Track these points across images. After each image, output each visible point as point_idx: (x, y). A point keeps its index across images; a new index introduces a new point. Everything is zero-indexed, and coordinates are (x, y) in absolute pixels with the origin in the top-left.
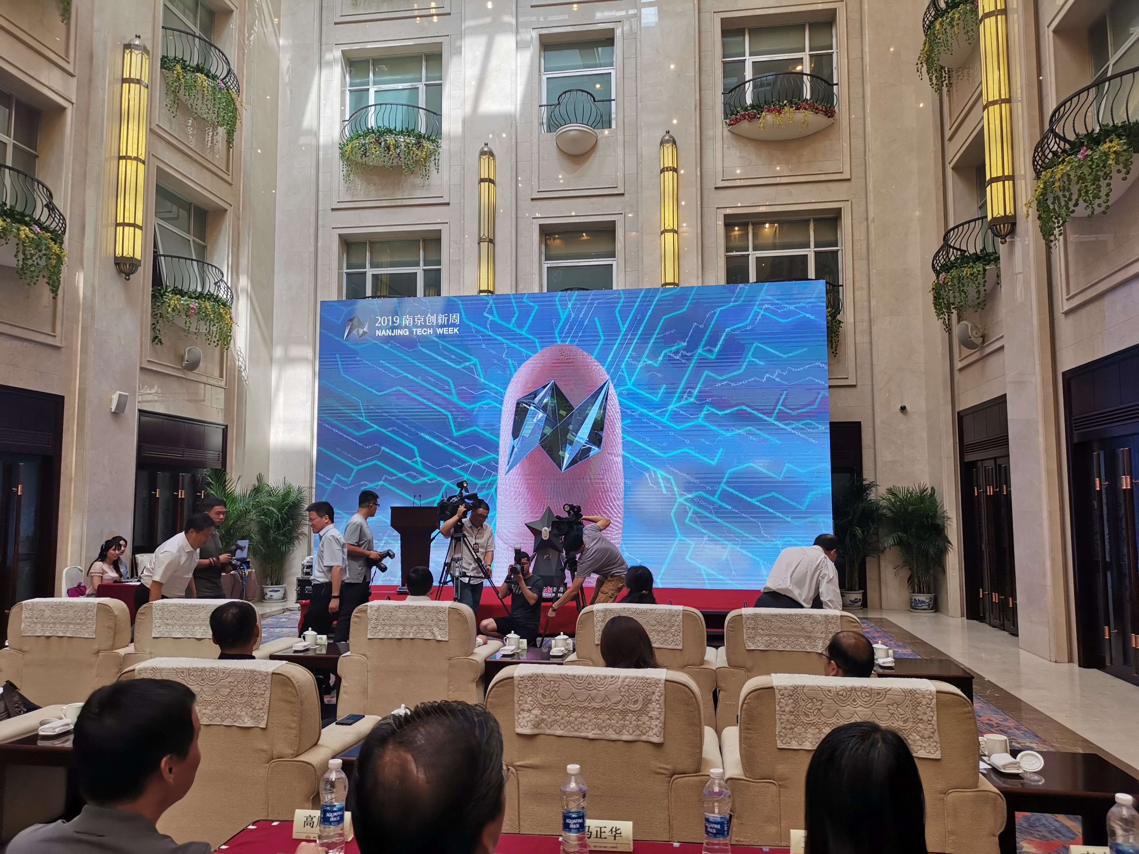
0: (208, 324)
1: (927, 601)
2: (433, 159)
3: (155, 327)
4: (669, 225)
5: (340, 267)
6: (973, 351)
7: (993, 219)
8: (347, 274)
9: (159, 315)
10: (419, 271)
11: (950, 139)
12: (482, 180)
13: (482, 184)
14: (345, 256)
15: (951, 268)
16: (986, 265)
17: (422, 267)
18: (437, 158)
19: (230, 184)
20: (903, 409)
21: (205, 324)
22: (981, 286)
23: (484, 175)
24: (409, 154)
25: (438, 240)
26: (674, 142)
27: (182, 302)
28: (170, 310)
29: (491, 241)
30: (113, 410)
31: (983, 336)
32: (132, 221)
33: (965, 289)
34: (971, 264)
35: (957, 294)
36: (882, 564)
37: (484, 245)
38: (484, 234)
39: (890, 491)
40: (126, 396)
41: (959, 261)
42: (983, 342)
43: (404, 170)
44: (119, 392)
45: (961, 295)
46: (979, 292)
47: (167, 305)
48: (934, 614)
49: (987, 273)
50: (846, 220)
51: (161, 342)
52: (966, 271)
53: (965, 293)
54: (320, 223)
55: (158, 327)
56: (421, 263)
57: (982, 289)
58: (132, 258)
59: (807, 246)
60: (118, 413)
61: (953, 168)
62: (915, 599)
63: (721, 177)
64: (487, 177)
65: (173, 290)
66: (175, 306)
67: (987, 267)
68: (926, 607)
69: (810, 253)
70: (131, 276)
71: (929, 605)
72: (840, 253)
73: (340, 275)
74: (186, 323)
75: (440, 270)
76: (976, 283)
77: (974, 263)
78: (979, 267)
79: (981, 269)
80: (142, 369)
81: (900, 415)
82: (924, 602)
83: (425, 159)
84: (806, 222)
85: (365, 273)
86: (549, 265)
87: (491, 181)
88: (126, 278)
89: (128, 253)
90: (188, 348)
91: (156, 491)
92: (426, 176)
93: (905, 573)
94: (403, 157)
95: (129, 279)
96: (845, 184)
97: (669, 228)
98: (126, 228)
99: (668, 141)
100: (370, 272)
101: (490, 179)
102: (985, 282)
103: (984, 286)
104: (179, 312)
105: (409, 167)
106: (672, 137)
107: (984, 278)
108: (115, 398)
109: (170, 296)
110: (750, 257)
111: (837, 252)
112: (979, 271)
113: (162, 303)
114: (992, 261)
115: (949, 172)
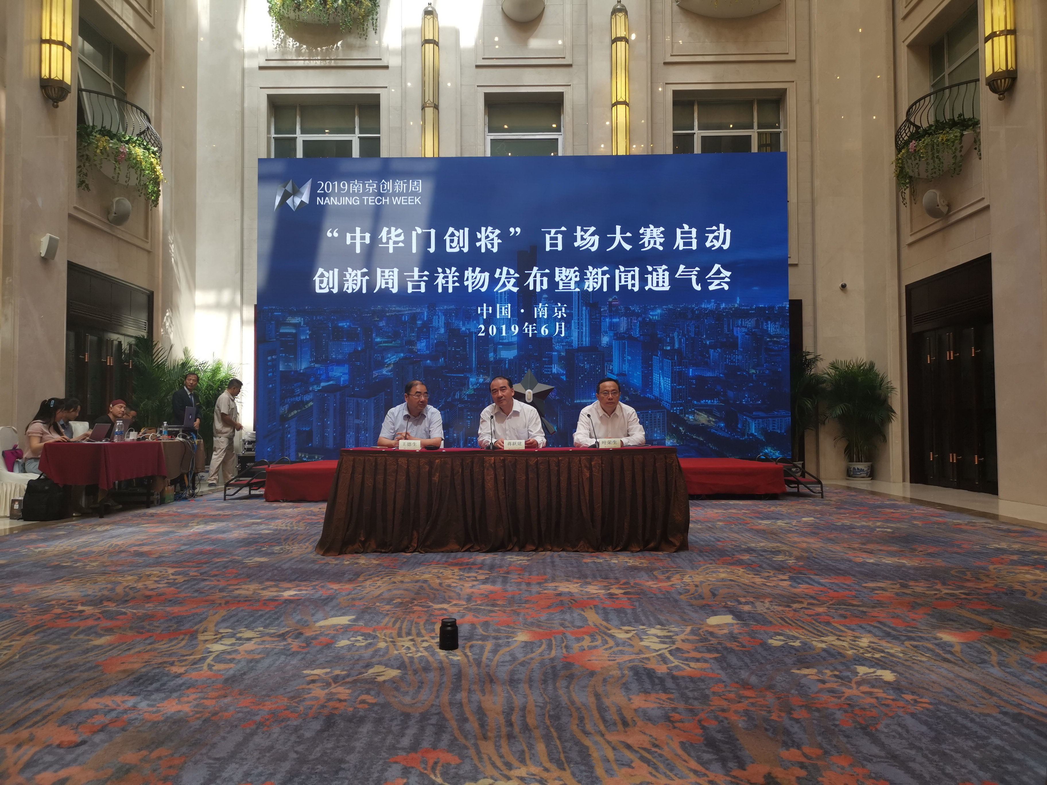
0: (139, 173)
1: (865, 469)
2: (370, 18)
3: (80, 171)
4: (622, 96)
5: (269, 132)
6: (937, 220)
7: (994, 73)
8: (276, 139)
9: (85, 157)
10: (355, 139)
11: (905, 18)
12: (427, 41)
13: (427, 45)
14: (273, 120)
15: (923, 136)
16: (963, 130)
17: (357, 134)
18: (375, 17)
19: (152, 27)
20: (844, 286)
21: (136, 172)
22: (958, 151)
23: (429, 36)
24: (346, 9)
25: (376, 106)
26: (626, 13)
27: (111, 145)
28: (98, 151)
29: (436, 107)
30: (43, 255)
31: (949, 206)
32: (60, 39)
33: (940, 155)
34: (948, 130)
35: (931, 161)
36: (821, 436)
37: (429, 111)
38: (429, 97)
39: (834, 366)
40: (57, 240)
41: (933, 128)
42: (949, 211)
43: (341, 26)
44: (48, 235)
45: (934, 162)
46: (955, 157)
47: (95, 146)
48: (870, 482)
49: (963, 138)
50: (791, 101)
51: (88, 188)
52: (941, 137)
53: (940, 159)
54: (246, 82)
55: (85, 171)
56: (357, 130)
57: (958, 154)
58: (62, 82)
59: (751, 127)
60: (46, 260)
61: (909, 46)
62: (854, 468)
63: (669, 53)
64: (431, 38)
65: (101, 130)
66: (105, 148)
67: (965, 133)
68: (865, 475)
69: (754, 133)
70: (60, 103)
71: (867, 474)
72: (782, 135)
73: (269, 139)
74: (115, 169)
75: (379, 138)
76: (953, 148)
77: (951, 129)
78: (956, 132)
79: (958, 134)
80: (70, 216)
81: (840, 292)
82: (863, 470)
83: (363, 17)
84: (749, 104)
85: (295, 138)
86: (492, 138)
87: (436, 43)
88: (53, 105)
89: (56, 74)
90: (117, 199)
91: (85, 355)
92: (364, 35)
93: (842, 444)
94: (341, 12)
95: (57, 107)
96: (790, 66)
97: (621, 100)
98: (54, 47)
99: (620, 10)
100: (300, 138)
101: (435, 41)
102: (962, 147)
103: (961, 151)
104: (108, 156)
105: (346, 24)
106: (623, 6)
107: (960, 143)
108: (44, 242)
109: (98, 136)
110: (695, 136)
111: (778, 134)
112: (956, 136)
113: (89, 144)
114: (971, 126)
115: (903, 51)
